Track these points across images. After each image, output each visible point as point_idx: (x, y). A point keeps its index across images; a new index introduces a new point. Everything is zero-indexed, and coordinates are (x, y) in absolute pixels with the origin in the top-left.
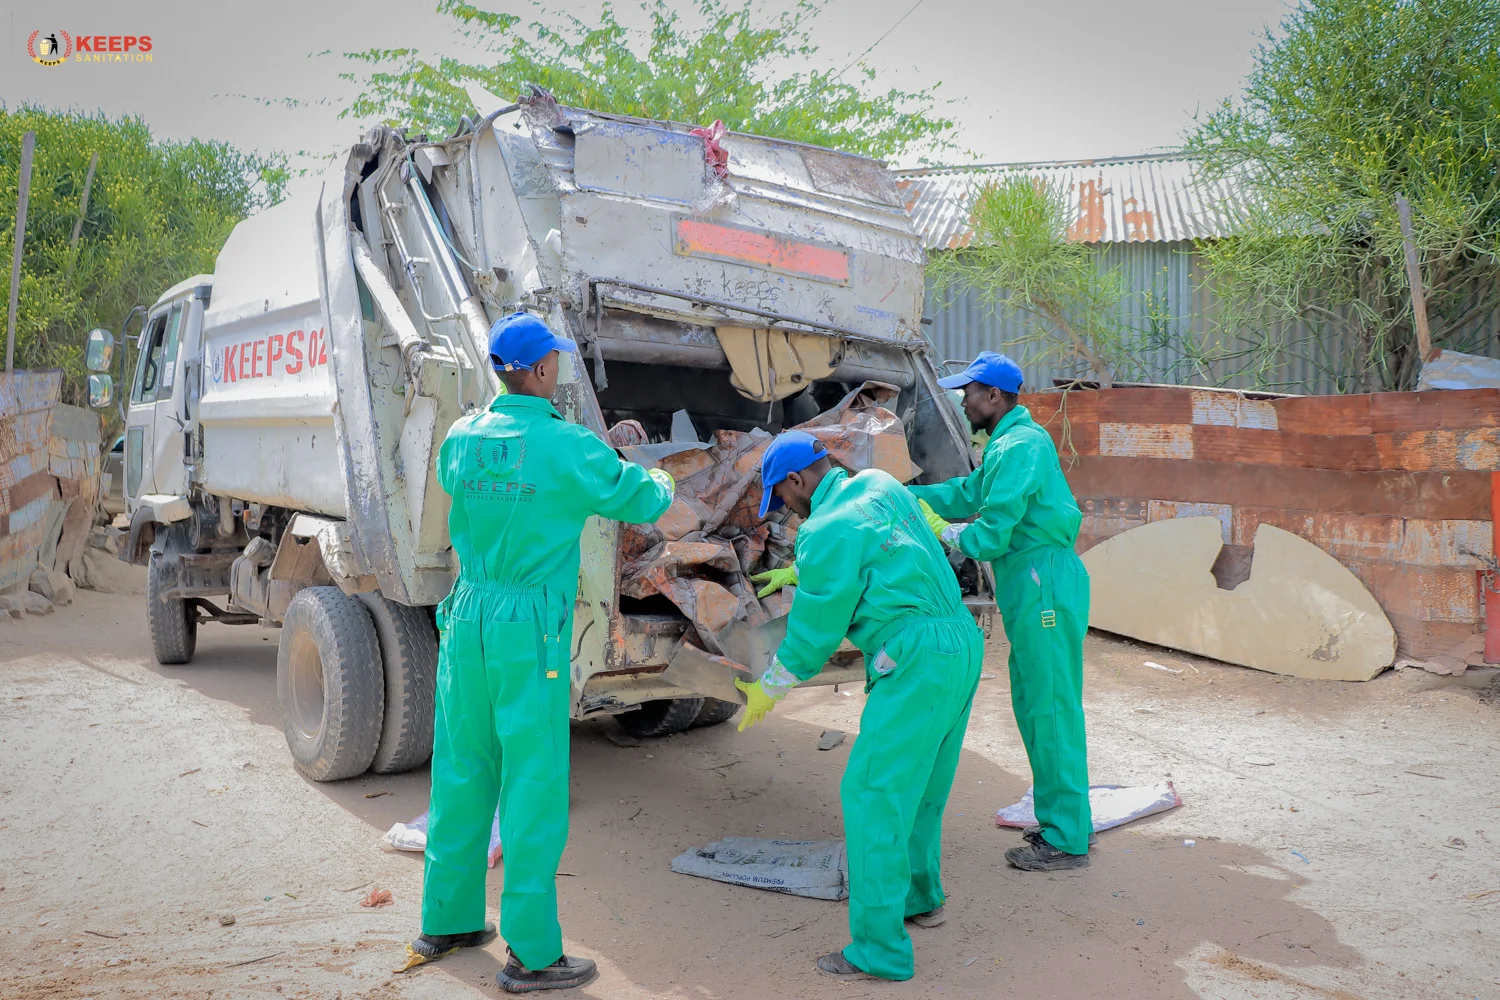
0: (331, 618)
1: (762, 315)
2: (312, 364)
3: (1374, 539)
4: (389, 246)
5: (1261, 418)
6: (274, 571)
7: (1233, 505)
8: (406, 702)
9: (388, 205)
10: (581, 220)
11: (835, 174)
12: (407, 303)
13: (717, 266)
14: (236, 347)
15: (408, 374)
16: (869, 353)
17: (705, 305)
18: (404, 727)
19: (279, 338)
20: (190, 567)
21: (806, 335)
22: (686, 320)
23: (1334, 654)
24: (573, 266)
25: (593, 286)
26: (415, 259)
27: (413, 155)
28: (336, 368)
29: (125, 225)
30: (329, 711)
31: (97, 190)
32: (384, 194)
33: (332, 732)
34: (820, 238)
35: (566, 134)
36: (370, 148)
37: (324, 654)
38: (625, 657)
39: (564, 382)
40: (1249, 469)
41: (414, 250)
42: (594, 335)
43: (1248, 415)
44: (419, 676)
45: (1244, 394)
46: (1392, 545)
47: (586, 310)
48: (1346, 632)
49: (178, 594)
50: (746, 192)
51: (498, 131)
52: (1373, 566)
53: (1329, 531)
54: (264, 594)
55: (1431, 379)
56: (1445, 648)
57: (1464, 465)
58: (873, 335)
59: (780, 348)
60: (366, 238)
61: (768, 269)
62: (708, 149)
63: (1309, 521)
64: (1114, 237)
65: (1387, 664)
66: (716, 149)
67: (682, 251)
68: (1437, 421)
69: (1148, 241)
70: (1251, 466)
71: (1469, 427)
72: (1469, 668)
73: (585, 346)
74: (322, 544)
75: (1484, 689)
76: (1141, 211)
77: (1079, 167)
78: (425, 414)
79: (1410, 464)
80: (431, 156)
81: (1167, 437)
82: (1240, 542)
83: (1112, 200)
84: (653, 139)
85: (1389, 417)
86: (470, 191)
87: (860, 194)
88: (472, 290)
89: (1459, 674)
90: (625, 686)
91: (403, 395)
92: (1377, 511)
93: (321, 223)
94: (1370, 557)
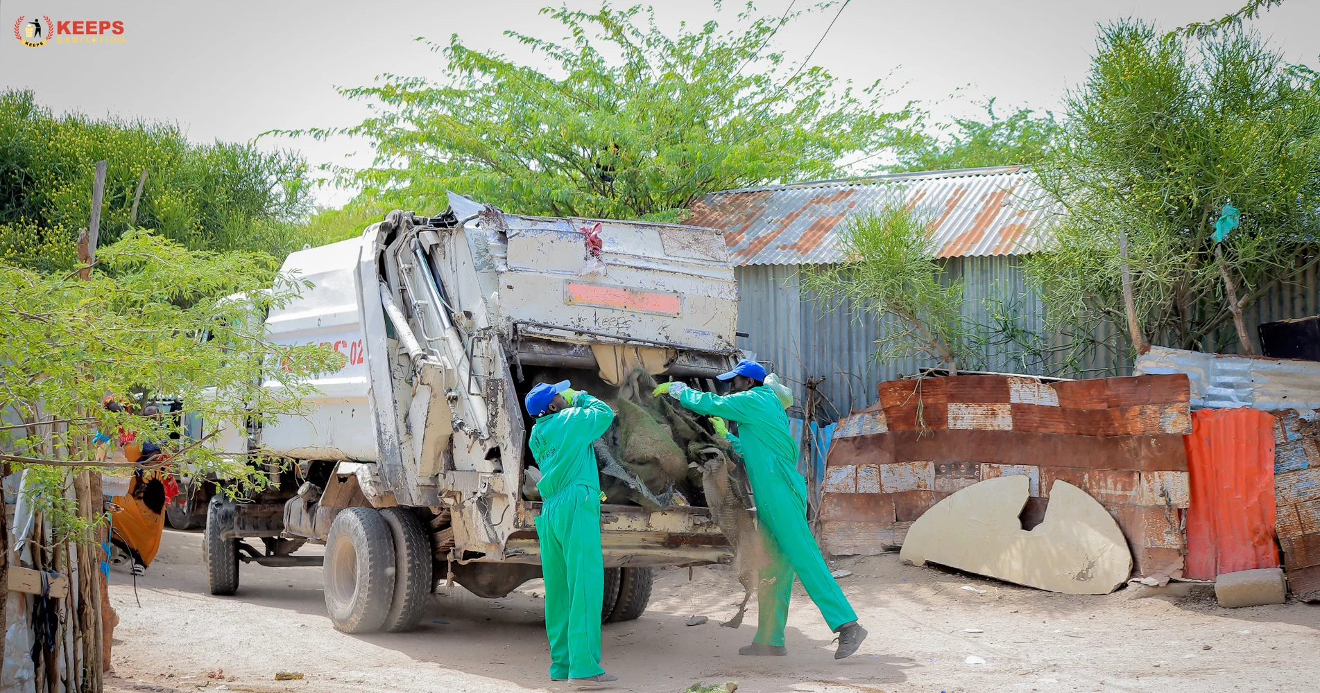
1: (618, 338)
2: (353, 363)
3: (1124, 489)
4: (403, 291)
5: (1049, 398)
6: (323, 499)
7: (1039, 466)
8: (409, 578)
9: (403, 266)
10: (510, 287)
11: (681, 243)
12: (414, 328)
13: (592, 309)
15: (415, 371)
16: (696, 358)
17: (580, 333)
18: (407, 595)
20: (244, 513)
21: (649, 347)
22: (571, 342)
23: (1090, 575)
24: (505, 314)
25: (515, 325)
26: (419, 302)
27: (418, 234)
28: (370, 367)
30: (361, 582)
31: (145, 200)
32: (404, 258)
33: (361, 595)
34: (662, 288)
35: (503, 236)
36: (391, 224)
37: (358, 546)
38: (524, 522)
39: (498, 378)
40: (1047, 437)
41: (419, 297)
42: (516, 351)
43: (1043, 395)
44: (418, 562)
45: (1041, 379)
46: (1133, 493)
47: (511, 338)
48: (1100, 560)
49: (234, 535)
50: (614, 263)
51: (467, 229)
52: (1122, 509)
53: (1098, 484)
54: (311, 521)
55: (1144, 367)
56: (1158, 567)
57: (1164, 430)
58: (697, 347)
59: (631, 355)
60: (389, 286)
61: (624, 310)
62: (588, 240)
63: (1086, 477)
64: (976, 252)
65: (1123, 581)
66: (594, 239)
67: (569, 301)
68: (1146, 398)
69: (1001, 256)
70: (1048, 435)
71: (1168, 402)
72: (1171, 581)
73: (511, 358)
74: (359, 477)
75: (1185, 597)
76: (1019, 224)
77: (1005, 175)
78: (424, 395)
79: (1132, 431)
80: (429, 238)
81: (994, 414)
82: (1044, 495)
83: (1005, 212)
84: (554, 236)
85: (1117, 396)
86: (451, 263)
87: (698, 255)
88: (452, 323)
89: (1165, 585)
90: (530, 545)
91: (411, 384)
92: (1124, 467)
93: (360, 275)
94: (1121, 503)
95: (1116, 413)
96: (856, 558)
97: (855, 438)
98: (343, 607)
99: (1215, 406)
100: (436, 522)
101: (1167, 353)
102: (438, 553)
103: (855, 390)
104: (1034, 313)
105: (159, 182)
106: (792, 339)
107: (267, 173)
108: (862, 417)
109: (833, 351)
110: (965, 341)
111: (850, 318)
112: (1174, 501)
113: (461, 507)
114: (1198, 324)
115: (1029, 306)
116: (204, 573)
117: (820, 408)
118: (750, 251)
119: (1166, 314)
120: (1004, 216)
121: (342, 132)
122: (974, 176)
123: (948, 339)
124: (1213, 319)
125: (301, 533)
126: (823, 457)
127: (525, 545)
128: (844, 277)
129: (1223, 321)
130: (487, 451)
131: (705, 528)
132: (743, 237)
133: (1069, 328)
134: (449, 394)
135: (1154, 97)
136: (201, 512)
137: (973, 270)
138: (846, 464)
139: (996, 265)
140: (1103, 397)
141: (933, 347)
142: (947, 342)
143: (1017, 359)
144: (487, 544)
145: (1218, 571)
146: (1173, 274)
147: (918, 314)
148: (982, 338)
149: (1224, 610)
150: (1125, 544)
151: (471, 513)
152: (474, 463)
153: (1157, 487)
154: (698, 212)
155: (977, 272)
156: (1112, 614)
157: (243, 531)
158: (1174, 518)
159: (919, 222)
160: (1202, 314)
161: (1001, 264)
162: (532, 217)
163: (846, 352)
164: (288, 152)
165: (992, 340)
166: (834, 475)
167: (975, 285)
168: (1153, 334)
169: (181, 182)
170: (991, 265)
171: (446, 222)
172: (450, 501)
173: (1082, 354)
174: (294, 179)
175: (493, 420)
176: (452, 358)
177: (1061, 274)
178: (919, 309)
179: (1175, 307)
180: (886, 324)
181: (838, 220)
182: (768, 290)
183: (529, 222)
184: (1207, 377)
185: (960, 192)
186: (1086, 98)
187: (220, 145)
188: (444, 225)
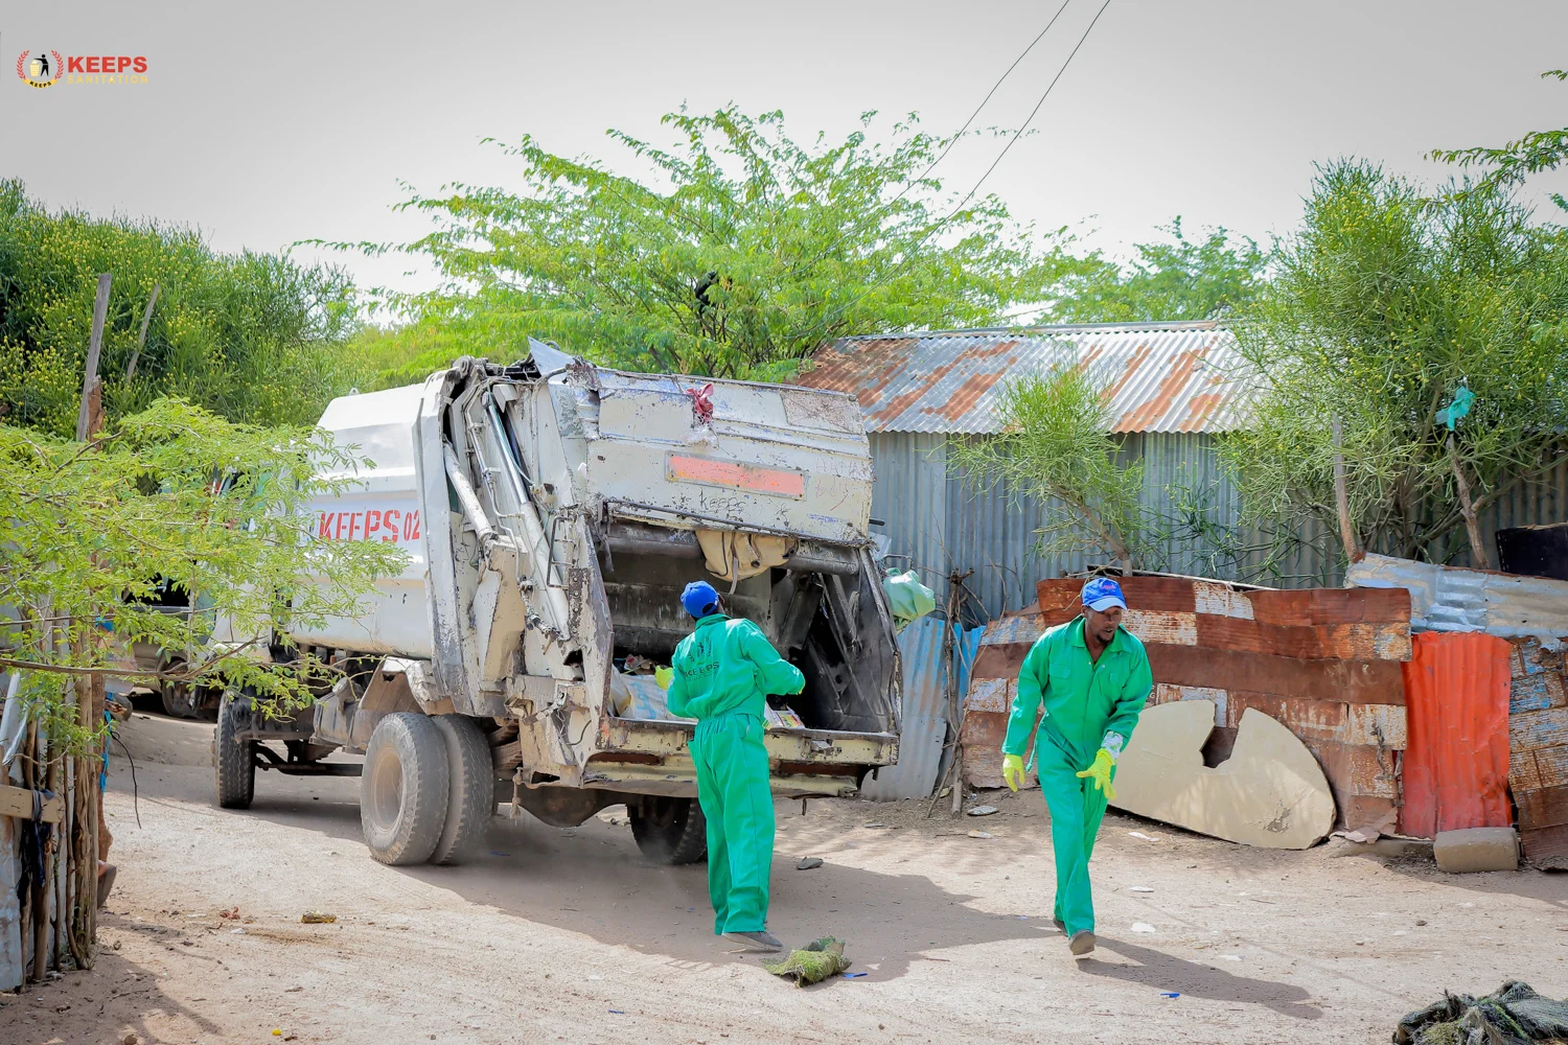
0: (412, 733)
1: (728, 523)
2: (407, 537)
4: (471, 455)
5: (1242, 609)
6: (365, 698)
7: (1228, 690)
8: (465, 801)
9: (472, 425)
10: (601, 458)
11: (808, 410)
12: (482, 499)
13: (698, 487)
14: (332, 515)
15: (482, 552)
16: (821, 549)
17: (683, 516)
18: (462, 821)
19: (378, 514)
21: (764, 535)
22: (672, 526)
23: (1284, 826)
24: (595, 491)
25: (605, 504)
26: (490, 469)
27: (491, 387)
28: (428, 545)
29: (183, 360)
30: (406, 804)
31: (157, 322)
32: (474, 414)
34: (782, 465)
35: (595, 396)
36: (459, 373)
37: (405, 761)
38: (608, 742)
39: (583, 567)
40: (1238, 656)
41: (490, 463)
42: (605, 536)
43: (1236, 605)
45: (1233, 586)
46: (1339, 729)
47: (600, 519)
48: (1297, 806)
49: (251, 736)
50: (727, 432)
51: (552, 385)
52: (1325, 747)
53: (1297, 716)
54: (348, 725)
55: (1357, 578)
56: (1367, 819)
57: (1379, 655)
58: (821, 536)
59: (742, 544)
60: (454, 449)
61: (736, 489)
62: (697, 403)
63: (1284, 705)
64: (1162, 426)
65: (1323, 835)
66: (703, 403)
67: (671, 477)
68: (1359, 616)
69: (1190, 433)
70: (1239, 654)
71: (1385, 622)
72: (1382, 837)
73: (599, 543)
74: (410, 677)
75: (1397, 857)
76: (1212, 395)
77: (1198, 331)
78: (492, 583)
79: (1341, 654)
80: (505, 392)
81: (1175, 624)
82: (1233, 725)
83: (1197, 378)
84: (655, 398)
85: (1324, 611)
86: (531, 424)
87: (827, 425)
88: (530, 497)
89: (1373, 842)
90: (613, 769)
91: (477, 568)
92: (1329, 697)
93: (419, 433)
94: (1324, 739)
95: (1322, 632)
96: (1003, 792)
97: (1006, 646)
98: (385, 832)
99: (1440, 628)
100: (500, 735)
101: (1385, 562)
102: (500, 770)
103: (1009, 586)
104: (1228, 505)
105: (175, 300)
106: (934, 522)
107: (305, 292)
108: (1017, 621)
109: (983, 539)
110: (1143, 535)
111: (1005, 502)
112: (1388, 741)
113: (532, 720)
114: (1424, 526)
115: (1221, 495)
116: (211, 779)
117: (966, 608)
118: (888, 413)
119: (1386, 512)
120: (1195, 384)
121: (400, 248)
122: (1160, 332)
123: (1124, 534)
124: (1442, 521)
125: (334, 738)
126: (968, 666)
127: (607, 769)
128: (1000, 451)
129: (1454, 523)
130: (567, 655)
131: (824, 755)
132: (880, 396)
133: (1269, 525)
134: (523, 583)
135: (1379, 254)
136: (211, 705)
137: (1155, 452)
138: (996, 677)
139: (1184, 443)
140: (1306, 611)
141: (1106, 541)
142: (1122, 536)
143: (1205, 559)
144: (562, 765)
145: (1439, 827)
146: (1395, 468)
147: (1088, 501)
148: (1164, 532)
149: (1443, 876)
150: (1328, 789)
151: (544, 727)
152: (550, 667)
153: (1369, 722)
154: (828, 362)
155: (1161, 451)
156: (1309, 875)
157: (262, 732)
158: (1387, 760)
159: (1093, 388)
160: (1430, 515)
161: (1190, 443)
162: (630, 374)
163: (999, 541)
164: (331, 267)
165: (1177, 535)
166: (979, 689)
167: (1158, 467)
168: (1370, 536)
169: (200, 299)
170: (1178, 443)
171: (525, 373)
172: (519, 712)
173: (1284, 557)
174: (338, 299)
175: (575, 618)
176: (528, 542)
177: (1262, 458)
178: (1089, 494)
179: (1397, 505)
180: (1050, 511)
181: (995, 379)
182: (908, 465)
183: (627, 379)
184: (1433, 593)
185: (1144, 352)
186: (1298, 249)
187: (249, 256)
188: (523, 377)
